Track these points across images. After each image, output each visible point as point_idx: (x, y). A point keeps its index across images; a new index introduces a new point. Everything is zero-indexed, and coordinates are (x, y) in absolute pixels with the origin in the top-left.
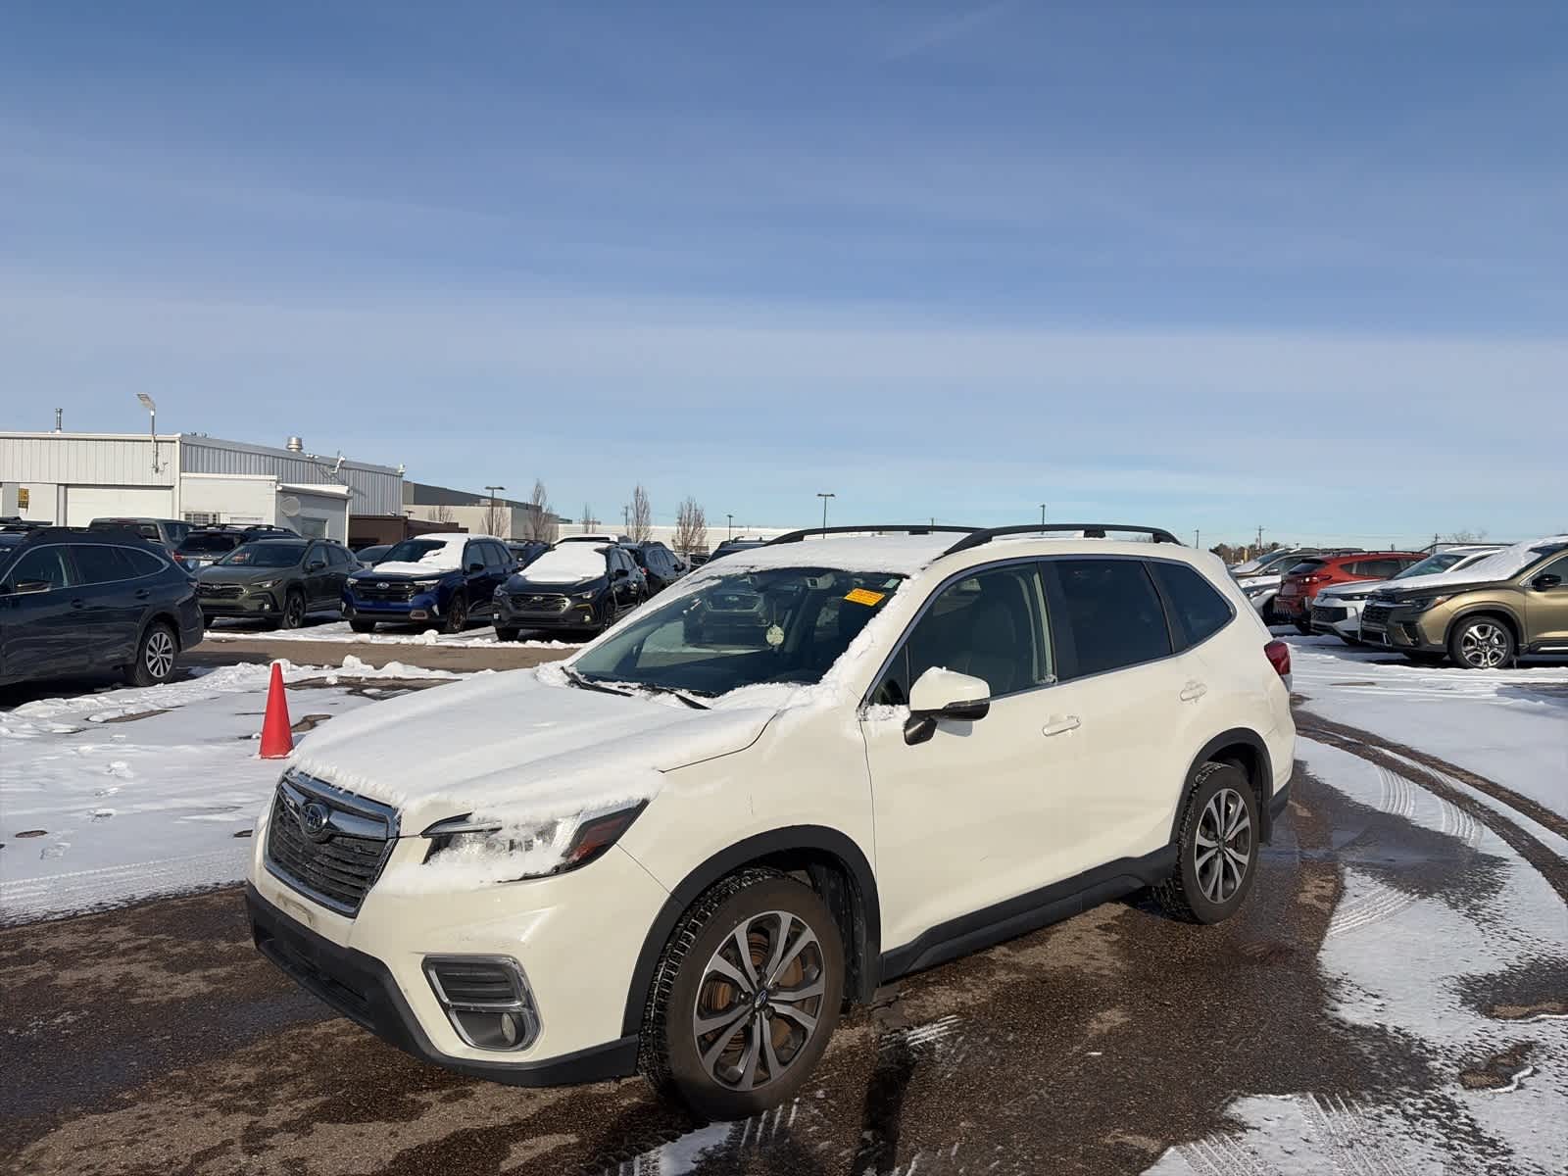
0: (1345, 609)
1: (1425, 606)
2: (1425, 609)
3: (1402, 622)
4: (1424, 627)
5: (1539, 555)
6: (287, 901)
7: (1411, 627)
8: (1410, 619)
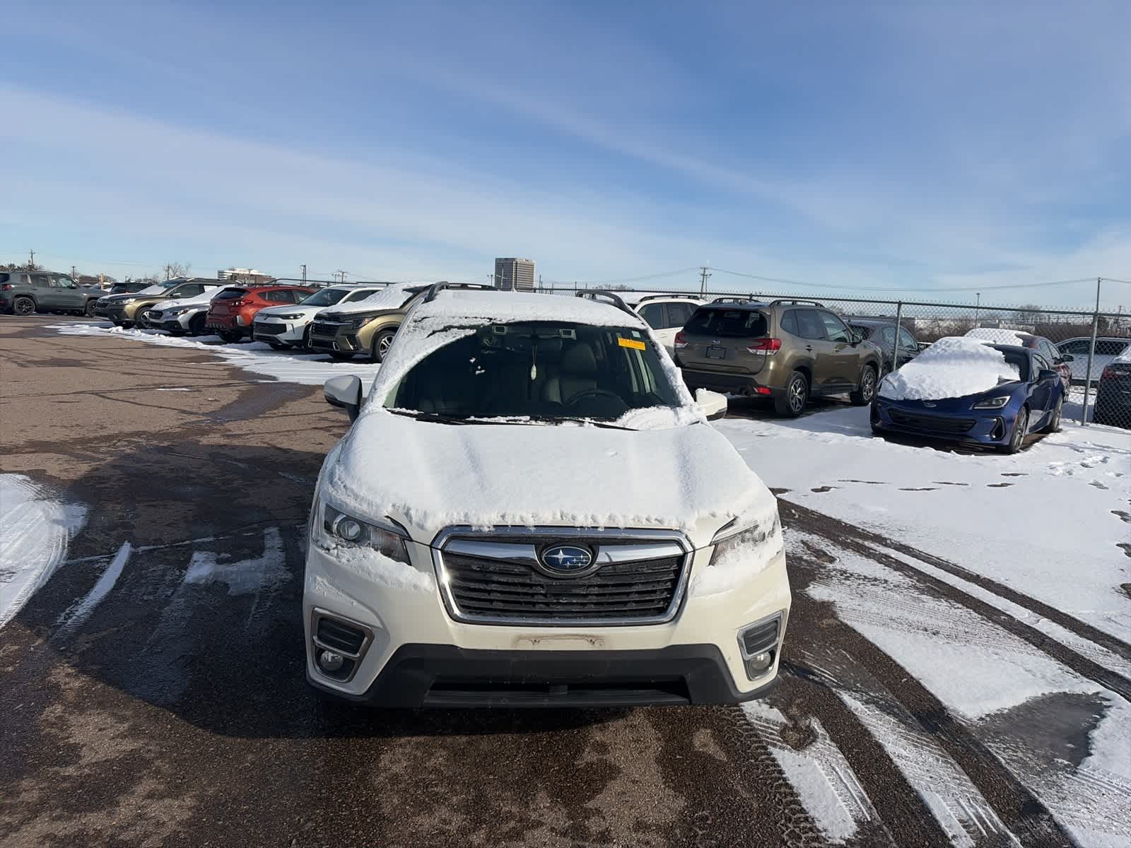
0: (285, 325)
1: (360, 324)
2: (360, 326)
3: (346, 335)
4: (360, 338)
5: (411, 294)
6: (536, 640)
7: (353, 339)
8: (351, 333)
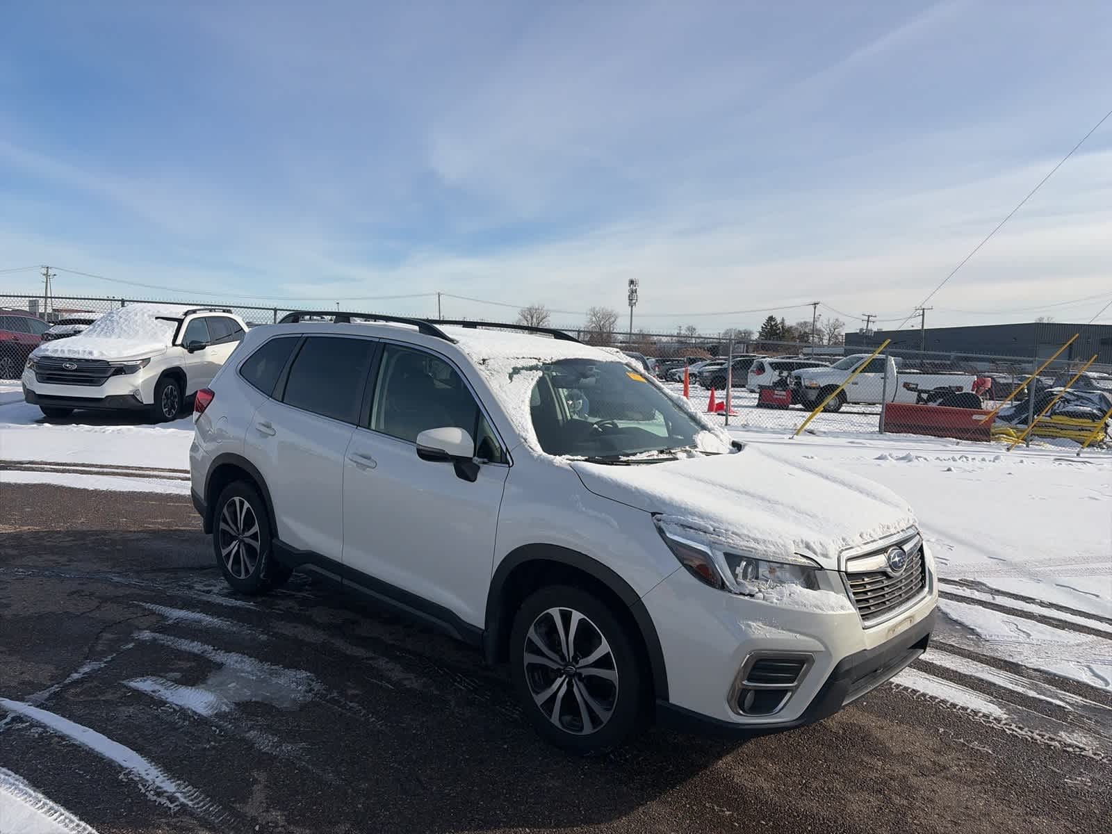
6: (893, 629)
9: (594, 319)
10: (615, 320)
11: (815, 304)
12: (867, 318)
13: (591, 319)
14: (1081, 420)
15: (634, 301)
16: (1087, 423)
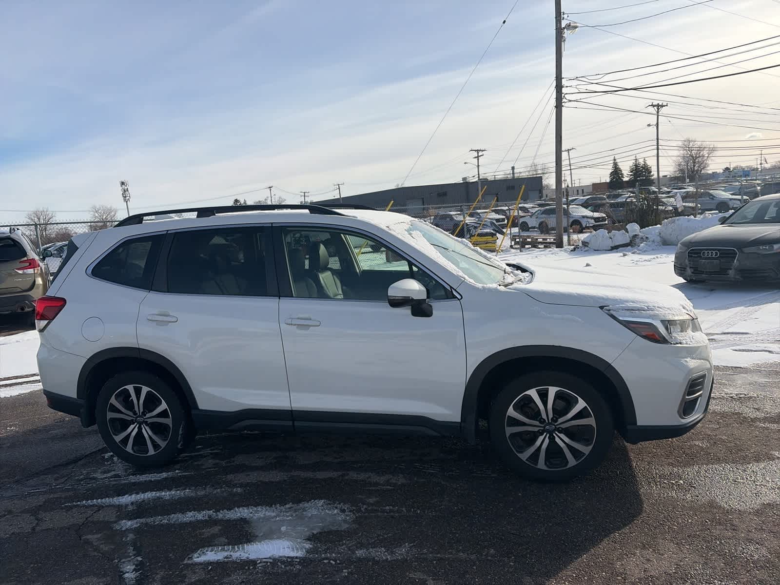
9: (97, 215)
10: (115, 214)
11: (270, 187)
12: (303, 194)
13: (94, 215)
14: (486, 237)
15: (128, 198)
16: (489, 238)
